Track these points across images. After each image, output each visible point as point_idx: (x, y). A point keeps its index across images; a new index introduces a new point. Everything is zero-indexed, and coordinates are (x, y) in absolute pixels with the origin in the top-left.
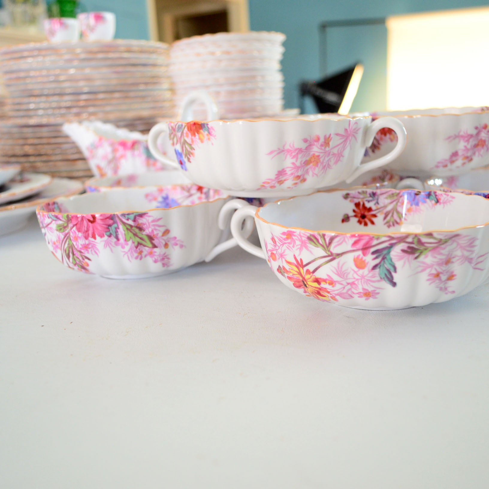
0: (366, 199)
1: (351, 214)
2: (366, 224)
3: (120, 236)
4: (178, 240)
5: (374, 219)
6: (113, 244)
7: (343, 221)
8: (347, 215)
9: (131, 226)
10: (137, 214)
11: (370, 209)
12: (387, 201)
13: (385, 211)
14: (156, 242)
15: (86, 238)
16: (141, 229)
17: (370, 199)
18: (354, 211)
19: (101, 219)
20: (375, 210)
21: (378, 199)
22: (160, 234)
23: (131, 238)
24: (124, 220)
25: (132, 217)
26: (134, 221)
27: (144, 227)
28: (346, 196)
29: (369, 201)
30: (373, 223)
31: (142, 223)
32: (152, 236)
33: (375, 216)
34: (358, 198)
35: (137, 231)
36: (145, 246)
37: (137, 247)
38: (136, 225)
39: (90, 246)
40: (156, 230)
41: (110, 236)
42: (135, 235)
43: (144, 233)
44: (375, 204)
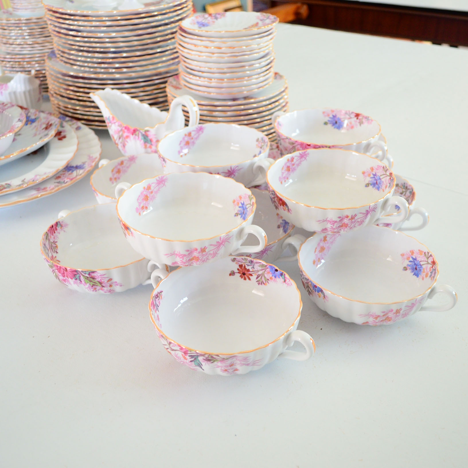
0: (246, 264)
1: (236, 271)
2: (245, 279)
3: (82, 280)
4: (118, 283)
5: (250, 277)
6: (79, 283)
7: (230, 275)
8: (234, 271)
9: (88, 277)
10: (90, 271)
11: (248, 270)
12: (260, 268)
13: (257, 274)
14: (103, 285)
15: (64, 276)
16: (93, 278)
17: (249, 264)
18: (238, 269)
19: (70, 272)
20: (251, 272)
21: (254, 265)
22: (106, 281)
23: (88, 282)
24: (83, 274)
25: (88, 273)
26: (89, 274)
27: (96, 277)
28: (234, 260)
29: (248, 265)
30: (249, 279)
31: (94, 276)
32: (101, 282)
33: (251, 275)
34: (242, 262)
35: (91, 279)
36: (97, 286)
37: (92, 287)
38: (90, 277)
39: (66, 280)
40: (102, 279)
41: (76, 279)
42: (91, 281)
43: (96, 280)
44: (252, 268)
